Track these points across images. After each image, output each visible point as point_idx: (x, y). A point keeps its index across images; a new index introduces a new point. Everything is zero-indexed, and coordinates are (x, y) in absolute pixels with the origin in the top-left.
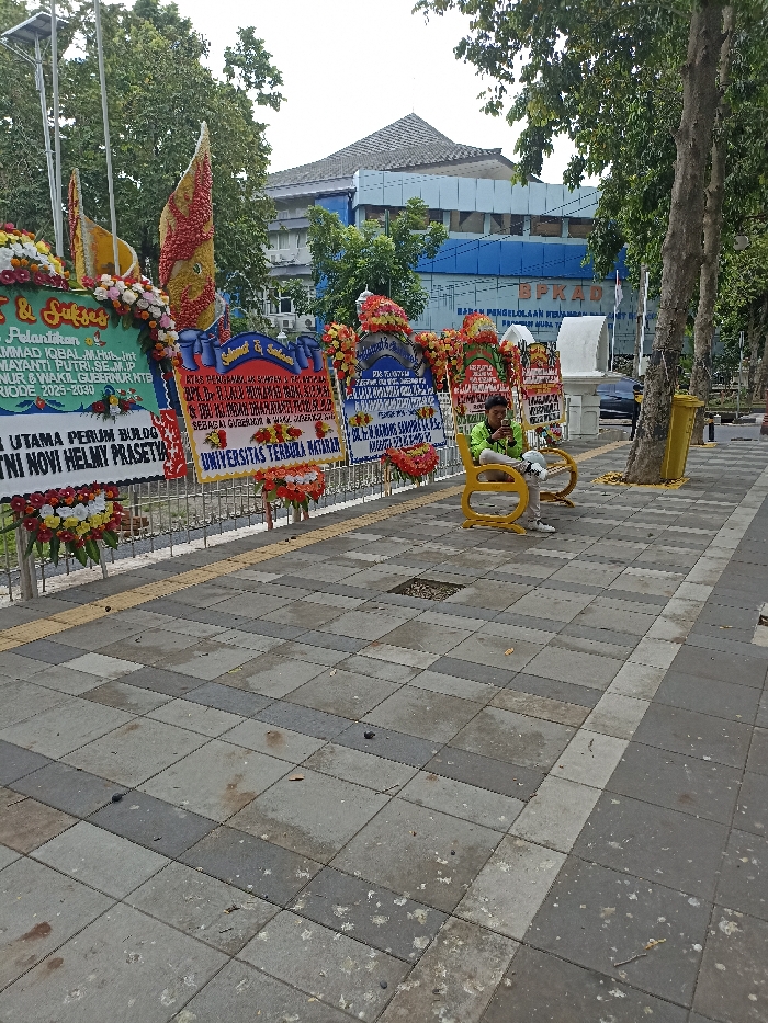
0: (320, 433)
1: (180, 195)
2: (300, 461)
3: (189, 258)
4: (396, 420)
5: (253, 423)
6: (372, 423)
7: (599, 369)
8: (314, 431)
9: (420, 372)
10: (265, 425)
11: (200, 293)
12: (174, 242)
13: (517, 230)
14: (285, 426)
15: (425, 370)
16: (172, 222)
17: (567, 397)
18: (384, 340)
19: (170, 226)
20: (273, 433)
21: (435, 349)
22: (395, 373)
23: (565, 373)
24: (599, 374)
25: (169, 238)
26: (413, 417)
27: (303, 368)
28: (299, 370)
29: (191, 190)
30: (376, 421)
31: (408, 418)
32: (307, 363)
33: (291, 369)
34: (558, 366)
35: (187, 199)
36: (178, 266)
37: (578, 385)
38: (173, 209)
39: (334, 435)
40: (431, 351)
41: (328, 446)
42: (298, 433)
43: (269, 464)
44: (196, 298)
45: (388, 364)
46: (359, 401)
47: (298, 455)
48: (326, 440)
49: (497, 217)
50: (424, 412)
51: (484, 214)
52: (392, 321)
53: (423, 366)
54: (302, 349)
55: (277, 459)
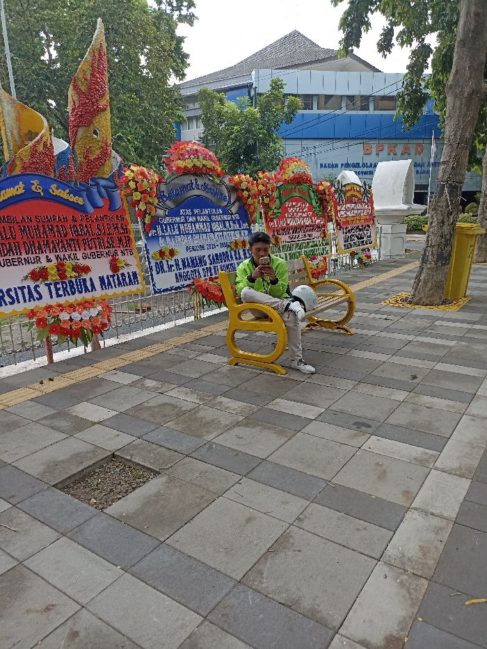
0: (115, 267)
1: (80, 76)
2: (88, 296)
3: (89, 125)
4: (205, 253)
5: (27, 261)
6: (179, 257)
7: (406, 202)
8: (108, 266)
9: (234, 209)
10: (44, 263)
11: (98, 152)
12: (77, 112)
13: (365, 108)
14: (69, 264)
15: (240, 208)
16: (76, 98)
17: (379, 226)
18: (194, 182)
19: (74, 102)
20: (53, 272)
21: (247, 189)
22: (206, 211)
23: (376, 207)
24: (405, 207)
25: (73, 109)
26: (224, 250)
27: (95, 206)
28: (90, 209)
29: (88, 73)
30: (182, 254)
31: (219, 250)
32: (100, 203)
33: (81, 208)
34: (371, 202)
35: (86, 80)
36: (81, 131)
37: (389, 216)
38: (75, 87)
39: (131, 270)
40: (243, 190)
41: (124, 280)
42: (86, 269)
43: (46, 300)
44: (95, 156)
45: (199, 203)
46: (164, 237)
47: (87, 290)
48: (123, 275)
49: (351, 98)
50: (236, 244)
51: (342, 96)
52: (198, 164)
53: (237, 204)
54: (95, 190)
55: (58, 296)
